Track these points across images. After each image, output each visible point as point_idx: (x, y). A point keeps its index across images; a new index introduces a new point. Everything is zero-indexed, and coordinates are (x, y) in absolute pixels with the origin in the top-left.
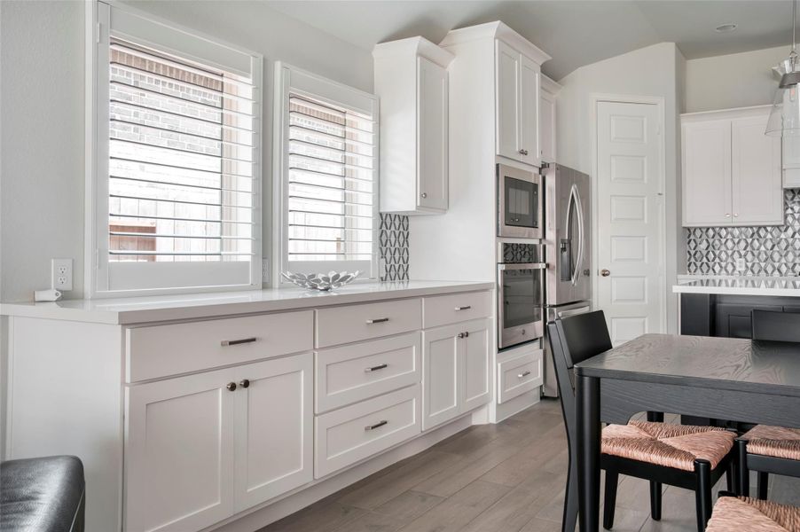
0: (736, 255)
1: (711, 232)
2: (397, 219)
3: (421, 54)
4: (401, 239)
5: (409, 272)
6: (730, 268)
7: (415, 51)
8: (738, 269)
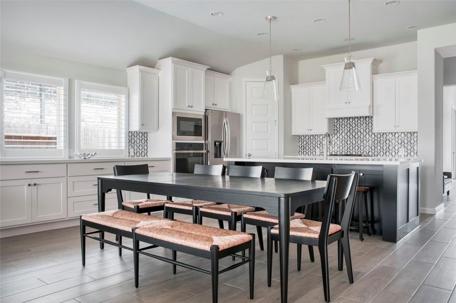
0: (316, 147)
1: (307, 137)
2: (141, 133)
3: (141, 71)
4: (143, 141)
5: (148, 154)
6: (314, 153)
7: (138, 71)
8: (317, 154)
